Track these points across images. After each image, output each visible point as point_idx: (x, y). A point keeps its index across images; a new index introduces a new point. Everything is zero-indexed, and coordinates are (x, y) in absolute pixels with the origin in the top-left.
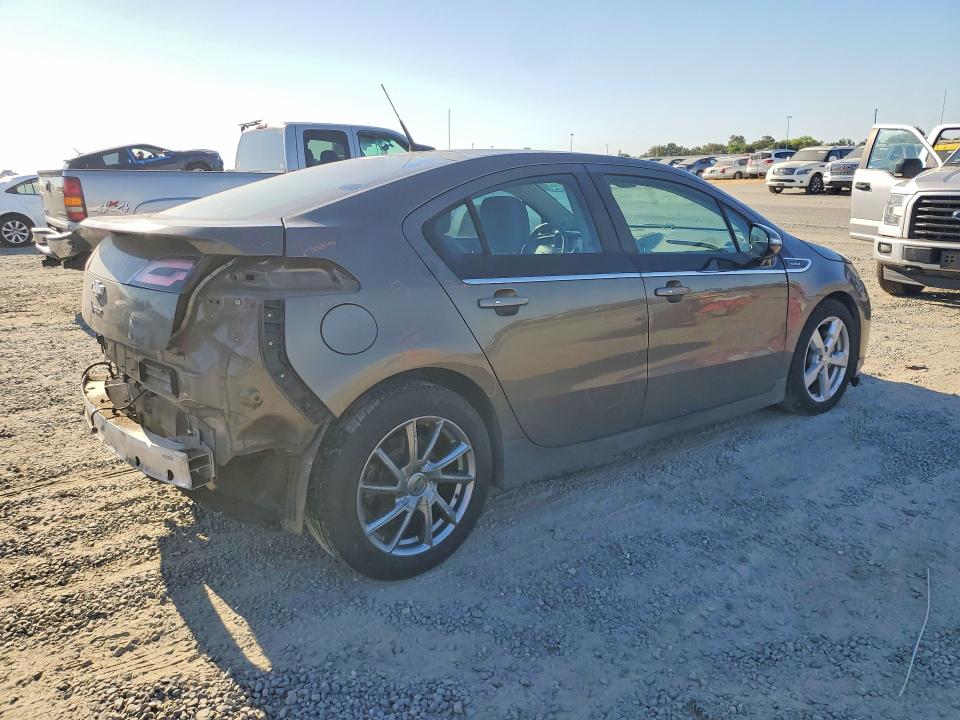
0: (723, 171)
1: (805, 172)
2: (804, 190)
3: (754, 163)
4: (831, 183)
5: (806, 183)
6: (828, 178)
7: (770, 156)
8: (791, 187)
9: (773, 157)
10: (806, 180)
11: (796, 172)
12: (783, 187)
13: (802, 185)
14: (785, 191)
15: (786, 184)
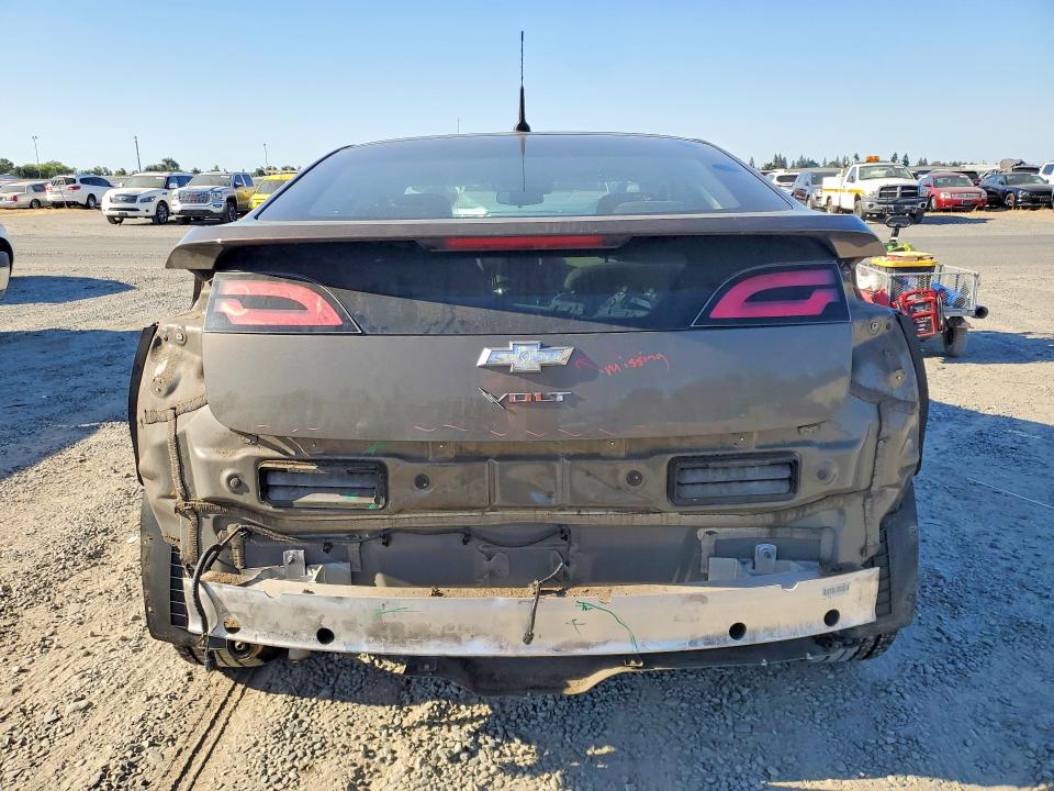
0: (15, 198)
1: (149, 200)
2: (150, 220)
3: (56, 189)
4: (182, 212)
5: (153, 212)
6: (176, 206)
7: (74, 181)
8: (136, 217)
9: (78, 183)
10: (152, 208)
11: (139, 199)
12: (122, 218)
13: (147, 214)
14: (126, 221)
15: (130, 213)
